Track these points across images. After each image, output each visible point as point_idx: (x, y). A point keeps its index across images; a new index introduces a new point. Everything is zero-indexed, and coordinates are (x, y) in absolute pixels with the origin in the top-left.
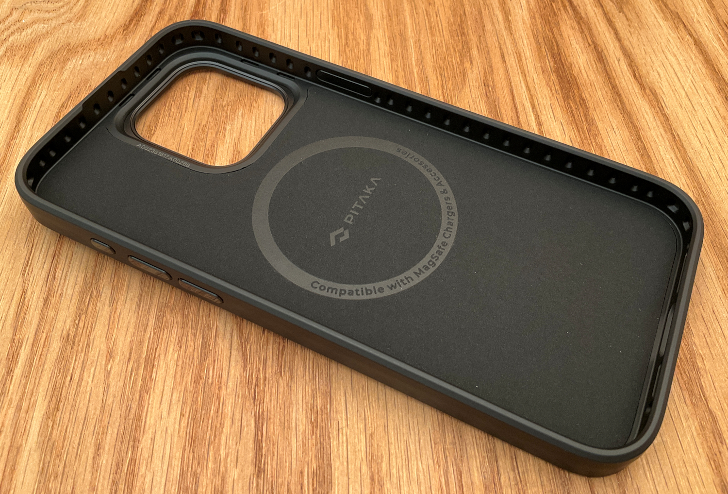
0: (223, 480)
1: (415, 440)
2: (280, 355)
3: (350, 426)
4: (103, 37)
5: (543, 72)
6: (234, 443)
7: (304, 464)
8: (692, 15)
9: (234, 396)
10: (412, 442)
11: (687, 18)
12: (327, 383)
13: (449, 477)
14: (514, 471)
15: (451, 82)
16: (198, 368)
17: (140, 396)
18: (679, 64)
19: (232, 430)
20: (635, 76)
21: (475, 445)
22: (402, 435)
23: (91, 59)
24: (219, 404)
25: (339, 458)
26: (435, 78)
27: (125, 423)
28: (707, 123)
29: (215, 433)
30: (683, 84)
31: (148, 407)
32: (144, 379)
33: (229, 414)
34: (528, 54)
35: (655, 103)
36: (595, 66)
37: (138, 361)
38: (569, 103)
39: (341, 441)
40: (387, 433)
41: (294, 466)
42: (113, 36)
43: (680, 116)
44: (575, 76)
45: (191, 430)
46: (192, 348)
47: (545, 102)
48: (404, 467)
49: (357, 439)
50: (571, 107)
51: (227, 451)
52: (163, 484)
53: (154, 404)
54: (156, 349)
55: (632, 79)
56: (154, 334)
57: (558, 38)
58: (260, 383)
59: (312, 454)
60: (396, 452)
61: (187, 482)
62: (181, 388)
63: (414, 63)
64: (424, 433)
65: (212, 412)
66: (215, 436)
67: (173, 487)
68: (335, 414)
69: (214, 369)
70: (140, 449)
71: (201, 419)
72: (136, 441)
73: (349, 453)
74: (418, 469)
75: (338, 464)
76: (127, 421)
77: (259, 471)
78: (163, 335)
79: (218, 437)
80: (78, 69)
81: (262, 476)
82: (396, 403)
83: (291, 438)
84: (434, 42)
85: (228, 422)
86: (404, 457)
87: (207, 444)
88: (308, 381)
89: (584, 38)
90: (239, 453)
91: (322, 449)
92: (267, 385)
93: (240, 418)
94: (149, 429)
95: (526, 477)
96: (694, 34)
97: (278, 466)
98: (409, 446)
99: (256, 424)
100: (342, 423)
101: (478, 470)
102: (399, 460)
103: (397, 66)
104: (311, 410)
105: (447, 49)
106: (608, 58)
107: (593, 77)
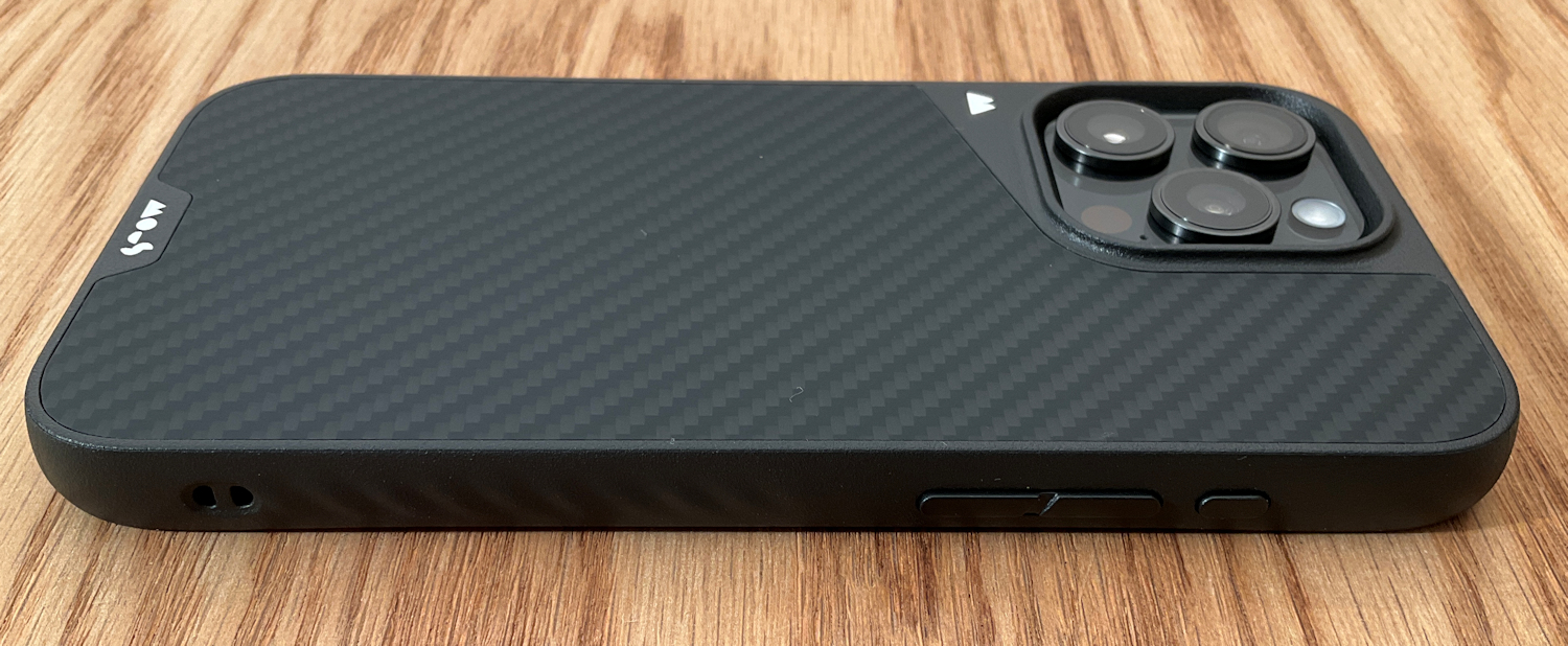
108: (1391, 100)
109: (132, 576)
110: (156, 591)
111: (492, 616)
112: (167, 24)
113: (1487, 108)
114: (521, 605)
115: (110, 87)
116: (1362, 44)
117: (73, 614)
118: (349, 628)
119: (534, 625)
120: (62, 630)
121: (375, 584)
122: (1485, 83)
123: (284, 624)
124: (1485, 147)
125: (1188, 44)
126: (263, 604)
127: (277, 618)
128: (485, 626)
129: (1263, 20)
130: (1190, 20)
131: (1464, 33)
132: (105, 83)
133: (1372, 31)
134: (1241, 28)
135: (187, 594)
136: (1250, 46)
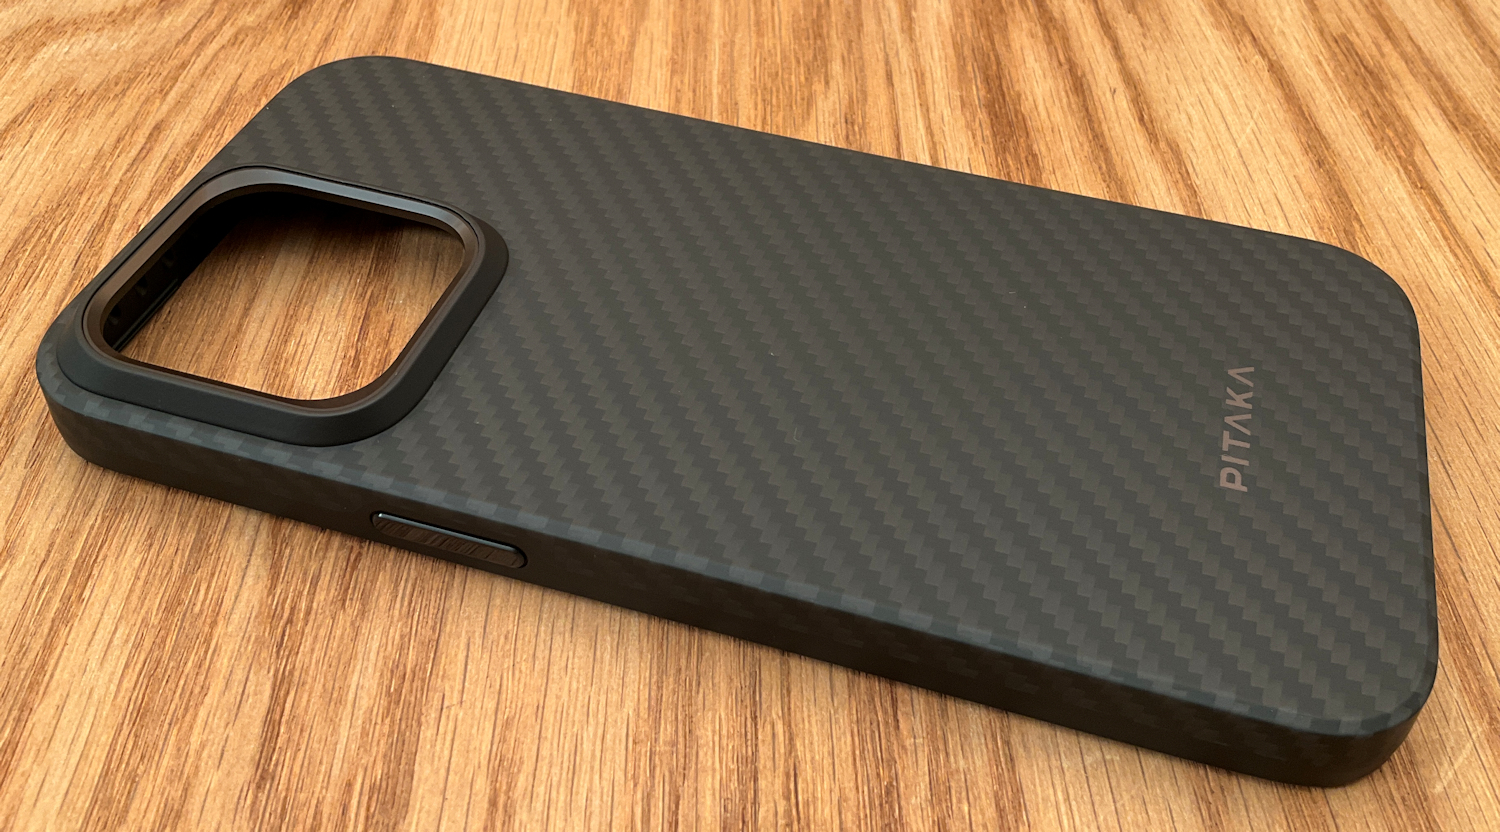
0: (186, 790)
1: (595, 734)
2: (349, 569)
3: (466, 705)
4: (118, 10)
5: (963, 105)
6: (223, 724)
7: (357, 770)
8: (1272, 22)
9: (239, 638)
10: (588, 736)
11: (1261, 26)
12: (436, 623)
13: (652, 805)
14: (788, 799)
15: (781, 114)
16: (177, 584)
17: (51, 629)
18: (1233, 101)
19: (224, 701)
20: (1141, 119)
21: (717, 749)
22: (570, 726)
23: (88, 45)
24: (206, 652)
25: (433, 761)
26: (751, 106)
27: (10, 675)
28: (1275, 202)
29: (187, 704)
30: (1235, 136)
31: (63, 650)
32: (66, 600)
33: (224, 671)
34: (939, 73)
35: (1173, 166)
36: (1065, 100)
37: (60, 568)
38: (1006, 160)
39: (441, 730)
40: (539, 721)
41: (336, 771)
42: (139, 9)
43: (1221, 187)
44: (1023, 116)
45: (141, 696)
46: (173, 549)
47: (958, 155)
48: (563, 783)
49: (476, 728)
50: (1008, 166)
51: (205, 738)
52: (63, 792)
53: (77, 644)
54: (101, 547)
55: (1136, 125)
56: (103, 521)
57: (1001, 50)
58: (298, 618)
59: (378, 752)
60: (551, 754)
61: (113, 788)
62: (136, 620)
63: (715, 79)
64: (616, 721)
65: (190, 664)
66: (186, 710)
67: (82, 798)
68: (439, 680)
69: (209, 587)
70: (29, 725)
71: (164, 676)
72: (26, 709)
73: (455, 752)
74: (590, 790)
75: (427, 771)
76: (15, 674)
77: (262, 778)
78: (120, 522)
79: (191, 711)
80: (59, 60)
81: (268, 786)
82: (570, 666)
83: (340, 720)
84: (760, 46)
85: (217, 686)
86: (565, 765)
87: (167, 721)
88: (395, 619)
89: (1052, 52)
90: (229, 742)
91: (400, 744)
92: (310, 623)
93: (244, 679)
94: (56, 690)
95: (812, 812)
96: (1271, 53)
97: (305, 769)
98: (582, 744)
99: (274, 690)
100: (451, 698)
101: (714, 794)
102: (555, 770)
103: (682, 82)
104: (392, 672)
105: (785, 58)
106: (1094, 88)
107: (1058, 117)
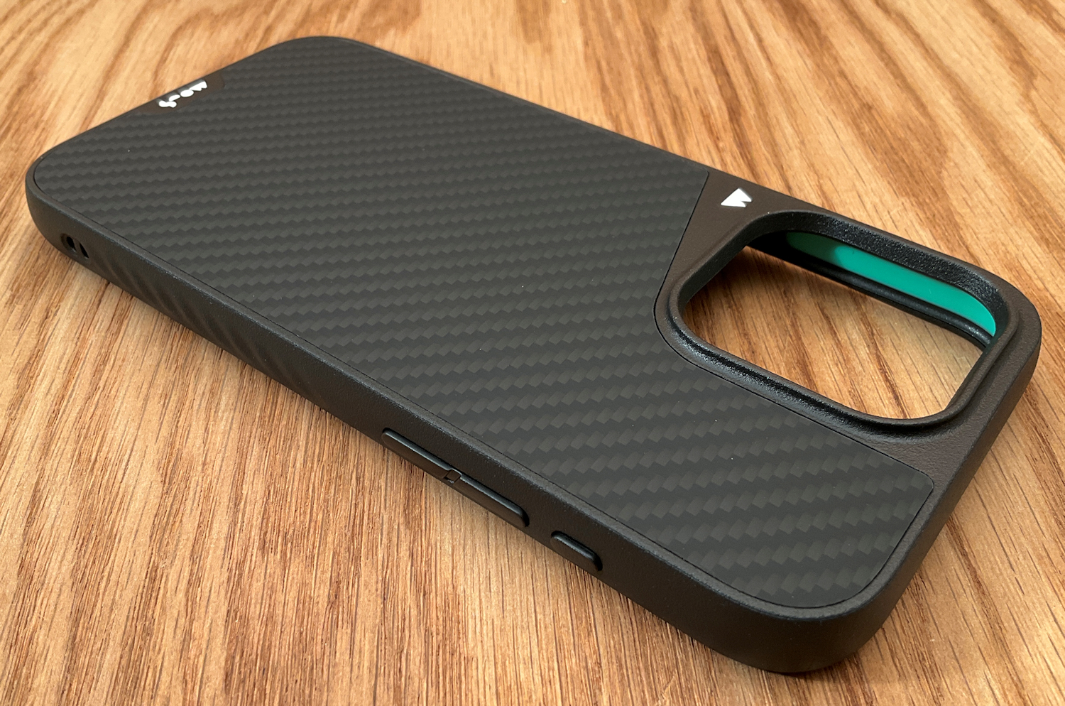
108: (951, 99)
109: (71, 484)
110: (90, 493)
111: (339, 499)
112: (49, 84)
113: (1020, 100)
114: (360, 491)
115: (12, 131)
116: (926, 59)
117: (31, 513)
118: (236, 512)
119: (370, 504)
120: (24, 525)
121: (251, 480)
122: (1018, 84)
123: (188, 511)
124: (1023, 130)
125: (799, 64)
126: (171, 499)
127: (182, 508)
128: (335, 506)
129: (852, 45)
130: (800, 48)
131: (999, 48)
132: (9, 129)
133: (932, 50)
134: (837, 52)
135: (114, 494)
136: (845, 64)
